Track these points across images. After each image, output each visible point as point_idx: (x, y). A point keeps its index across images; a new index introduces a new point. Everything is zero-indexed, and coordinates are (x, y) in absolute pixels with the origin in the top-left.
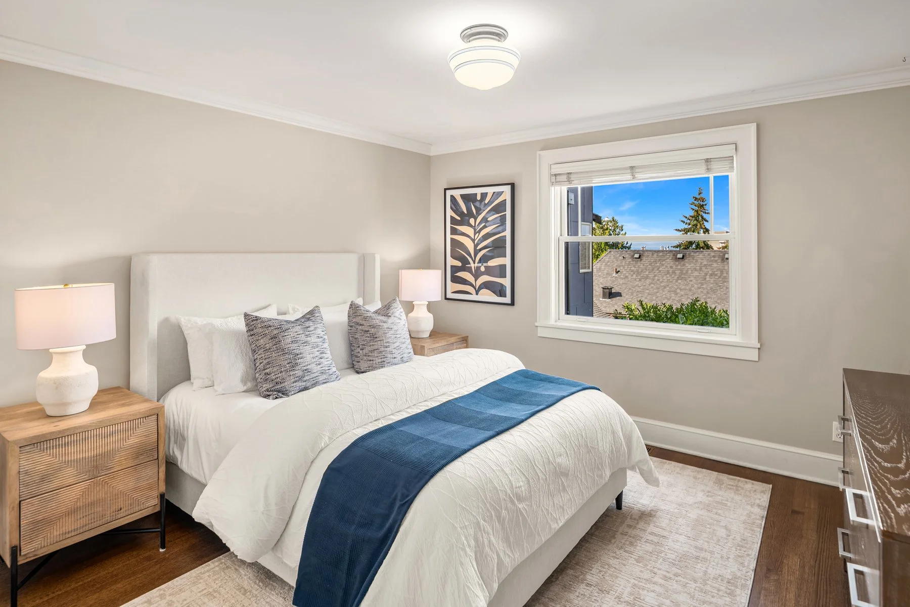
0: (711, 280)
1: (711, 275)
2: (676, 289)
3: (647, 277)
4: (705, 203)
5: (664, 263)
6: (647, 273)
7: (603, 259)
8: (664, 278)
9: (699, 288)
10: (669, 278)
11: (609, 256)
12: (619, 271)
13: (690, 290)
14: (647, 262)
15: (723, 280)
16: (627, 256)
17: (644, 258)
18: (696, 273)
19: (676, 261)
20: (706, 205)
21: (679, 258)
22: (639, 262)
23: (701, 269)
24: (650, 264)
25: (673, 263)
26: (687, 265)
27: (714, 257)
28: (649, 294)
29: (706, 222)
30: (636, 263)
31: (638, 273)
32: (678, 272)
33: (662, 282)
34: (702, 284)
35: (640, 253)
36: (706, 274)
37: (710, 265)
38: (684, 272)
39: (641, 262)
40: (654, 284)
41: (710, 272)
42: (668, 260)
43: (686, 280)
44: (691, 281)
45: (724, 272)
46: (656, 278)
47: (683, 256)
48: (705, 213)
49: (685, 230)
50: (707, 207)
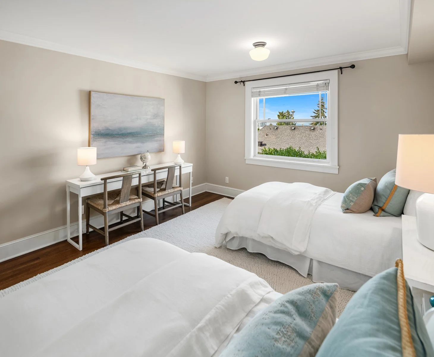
1: (305, 137)
2: (289, 143)
3: (279, 138)
4: (325, 104)
6: (279, 136)
7: (262, 130)
8: (286, 138)
9: (298, 142)
12: (268, 135)
13: (295, 143)
14: (279, 131)
16: (272, 128)
17: (279, 129)
18: (299, 136)
21: (293, 129)
22: (276, 131)
23: (301, 134)
24: (281, 132)
26: (296, 132)
27: (307, 128)
29: (325, 113)
30: (275, 131)
31: (276, 136)
32: (291, 135)
33: (284, 140)
34: (300, 140)
35: (277, 127)
36: (303, 136)
37: (305, 132)
38: (294, 135)
40: (281, 140)
41: (305, 135)
42: (288, 130)
43: (294, 139)
44: (296, 139)
45: (310, 135)
46: (283, 138)
47: (295, 128)
48: (324, 108)
49: (315, 116)
50: (325, 106)
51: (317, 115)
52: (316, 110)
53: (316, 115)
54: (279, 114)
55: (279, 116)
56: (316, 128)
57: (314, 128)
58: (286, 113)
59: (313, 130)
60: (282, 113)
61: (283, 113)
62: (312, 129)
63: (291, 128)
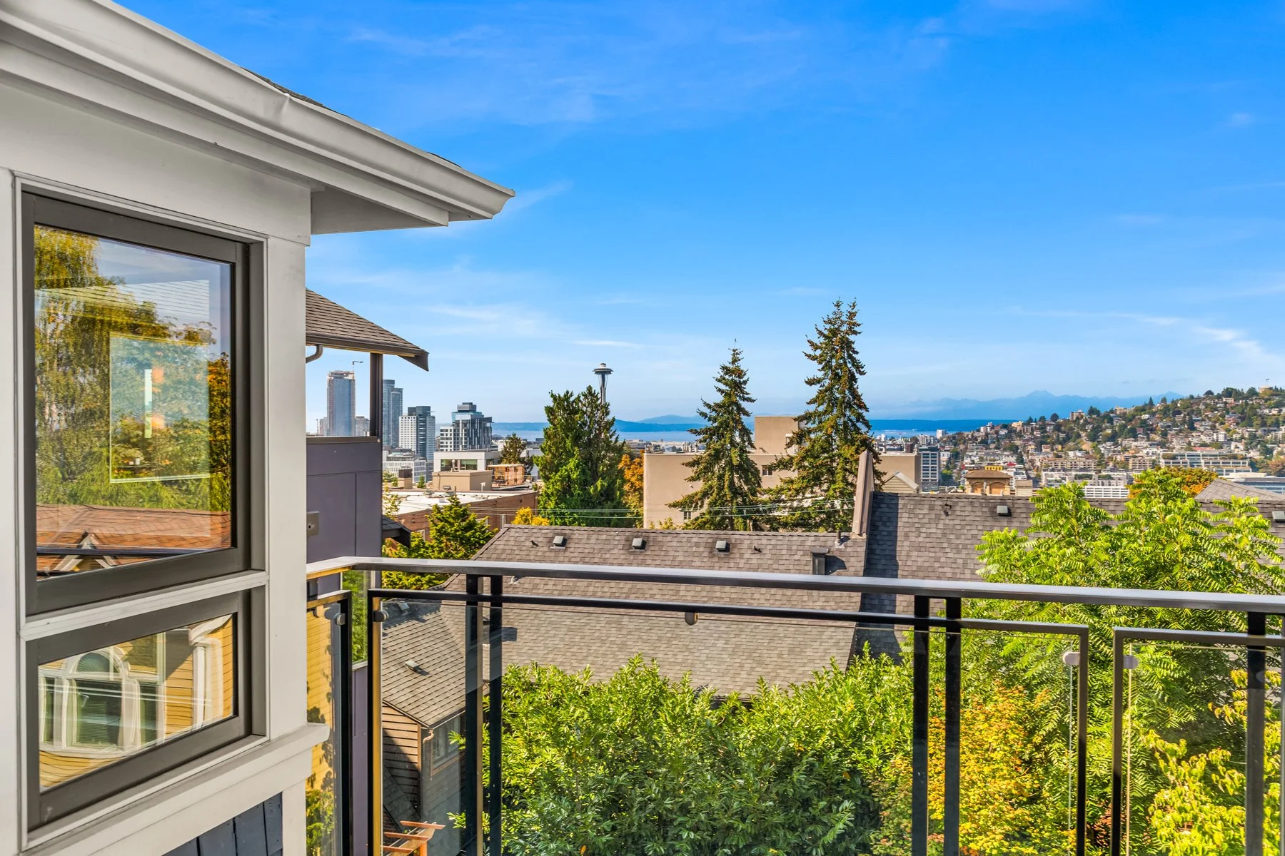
0: (688, 594)
4: (745, 378)
5: (608, 556)
7: (493, 547)
10: (614, 590)
11: (506, 538)
14: (576, 555)
15: (710, 595)
16: (540, 540)
17: (572, 545)
19: (631, 553)
20: (745, 382)
21: (636, 547)
22: (561, 554)
25: (623, 557)
27: (697, 545)
28: (570, 630)
29: (746, 417)
35: (565, 534)
39: (567, 554)
42: (616, 551)
47: (644, 543)
48: (745, 399)
49: (707, 431)
50: (747, 388)
51: (716, 424)
52: (713, 405)
53: (709, 424)
54: (551, 404)
55: (550, 411)
56: (735, 545)
57: (728, 545)
58: (582, 398)
59: (722, 554)
60: (568, 396)
61: (572, 399)
62: (720, 550)
63: (629, 540)
